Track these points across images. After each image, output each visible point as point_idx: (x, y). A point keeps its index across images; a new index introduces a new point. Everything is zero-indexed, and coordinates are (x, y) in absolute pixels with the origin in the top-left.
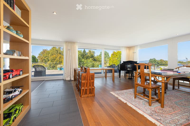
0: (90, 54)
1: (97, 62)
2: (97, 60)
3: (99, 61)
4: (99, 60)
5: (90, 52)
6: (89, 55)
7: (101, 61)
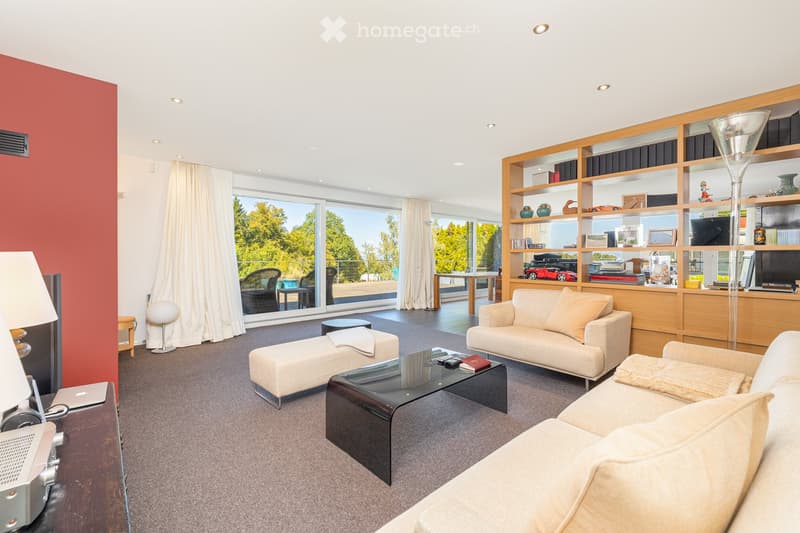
0: (263, 222)
1: (296, 256)
2: (296, 250)
3: (306, 253)
4: (306, 248)
5: (264, 212)
6: (262, 227)
7: (313, 253)
